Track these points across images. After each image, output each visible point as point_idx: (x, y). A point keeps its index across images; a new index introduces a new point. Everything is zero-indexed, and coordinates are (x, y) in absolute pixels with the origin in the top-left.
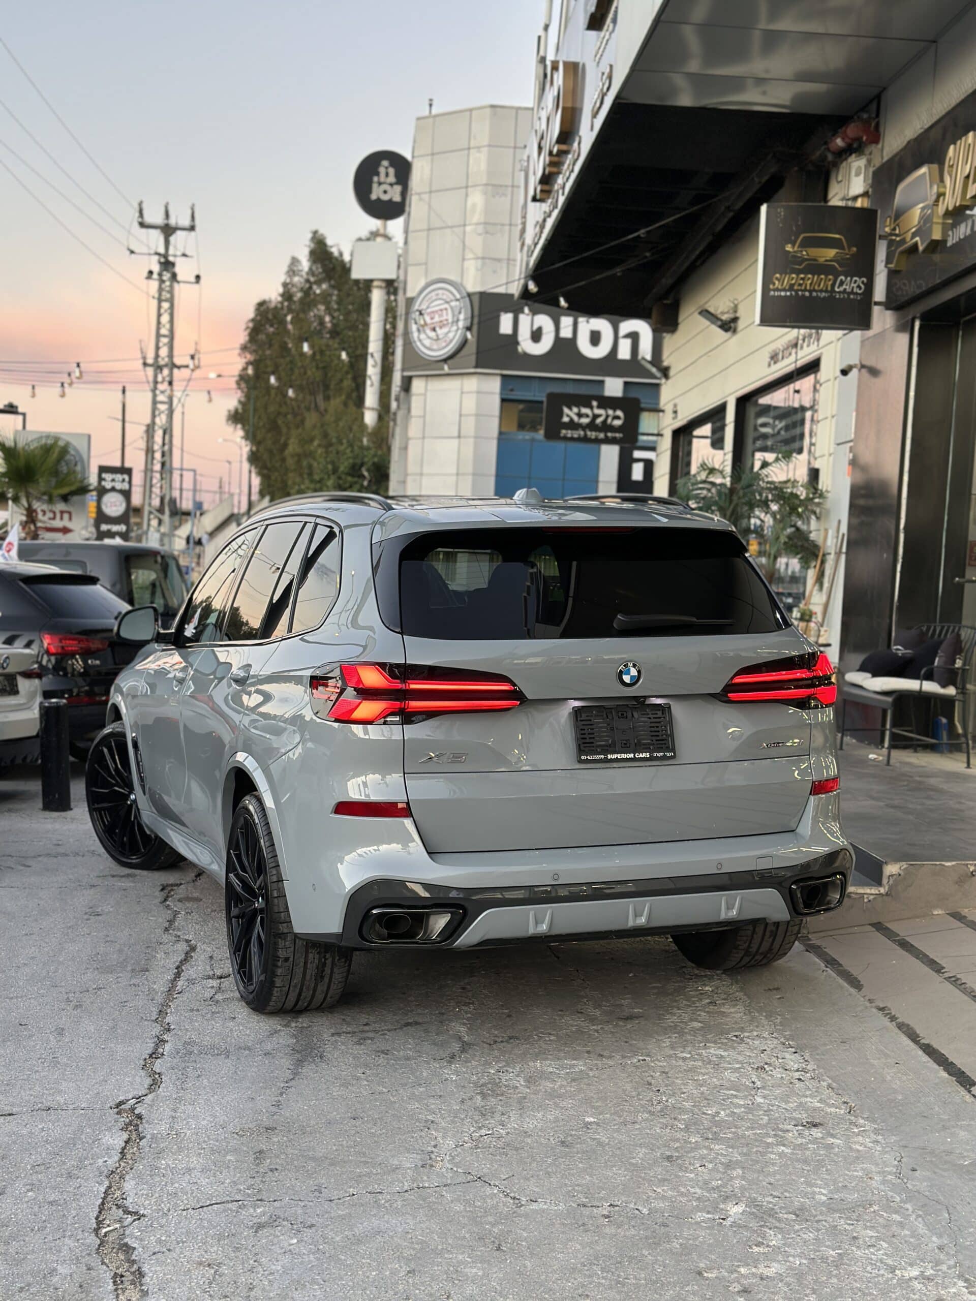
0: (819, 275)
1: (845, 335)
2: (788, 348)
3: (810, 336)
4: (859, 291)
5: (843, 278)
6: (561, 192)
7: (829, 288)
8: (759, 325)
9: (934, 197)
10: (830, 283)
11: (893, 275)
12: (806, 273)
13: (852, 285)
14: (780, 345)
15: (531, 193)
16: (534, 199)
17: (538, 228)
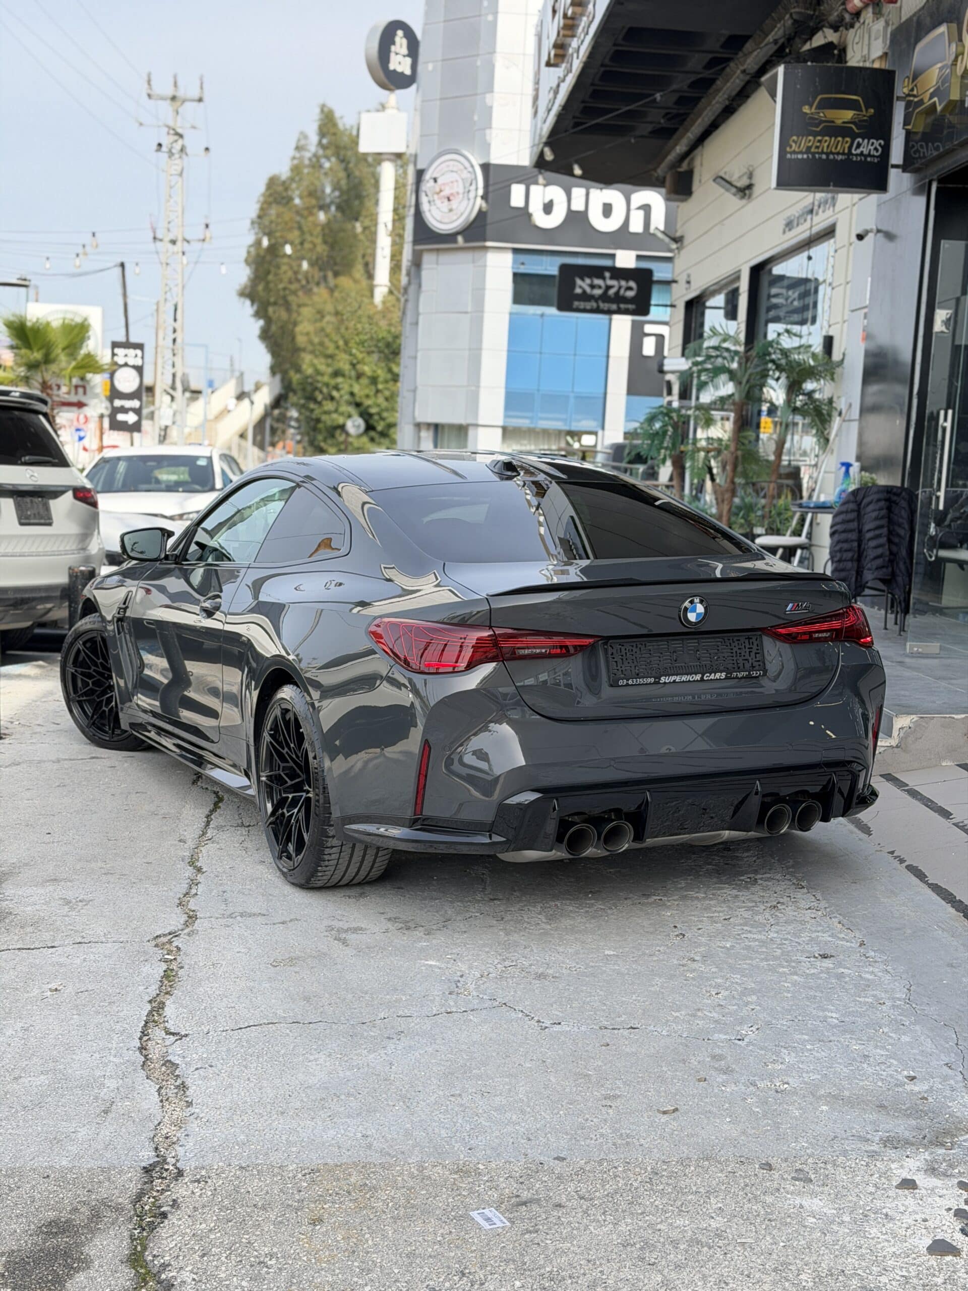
0: (836, 137)
1: (860, 199)
2: (803, 214)
3: (826, 202)
4: (876, 154)
5: (860, 140)
6: (575, 55)
7: (846, 151)
8: (776, 189)
9: (953, 57)
10: (847, 146)
11: (909, 135)
12: (823, 136)
13: (869, 147)
14: (795, 211)
15: (544, 58)
16: (548, 64)
17: (551, 95)
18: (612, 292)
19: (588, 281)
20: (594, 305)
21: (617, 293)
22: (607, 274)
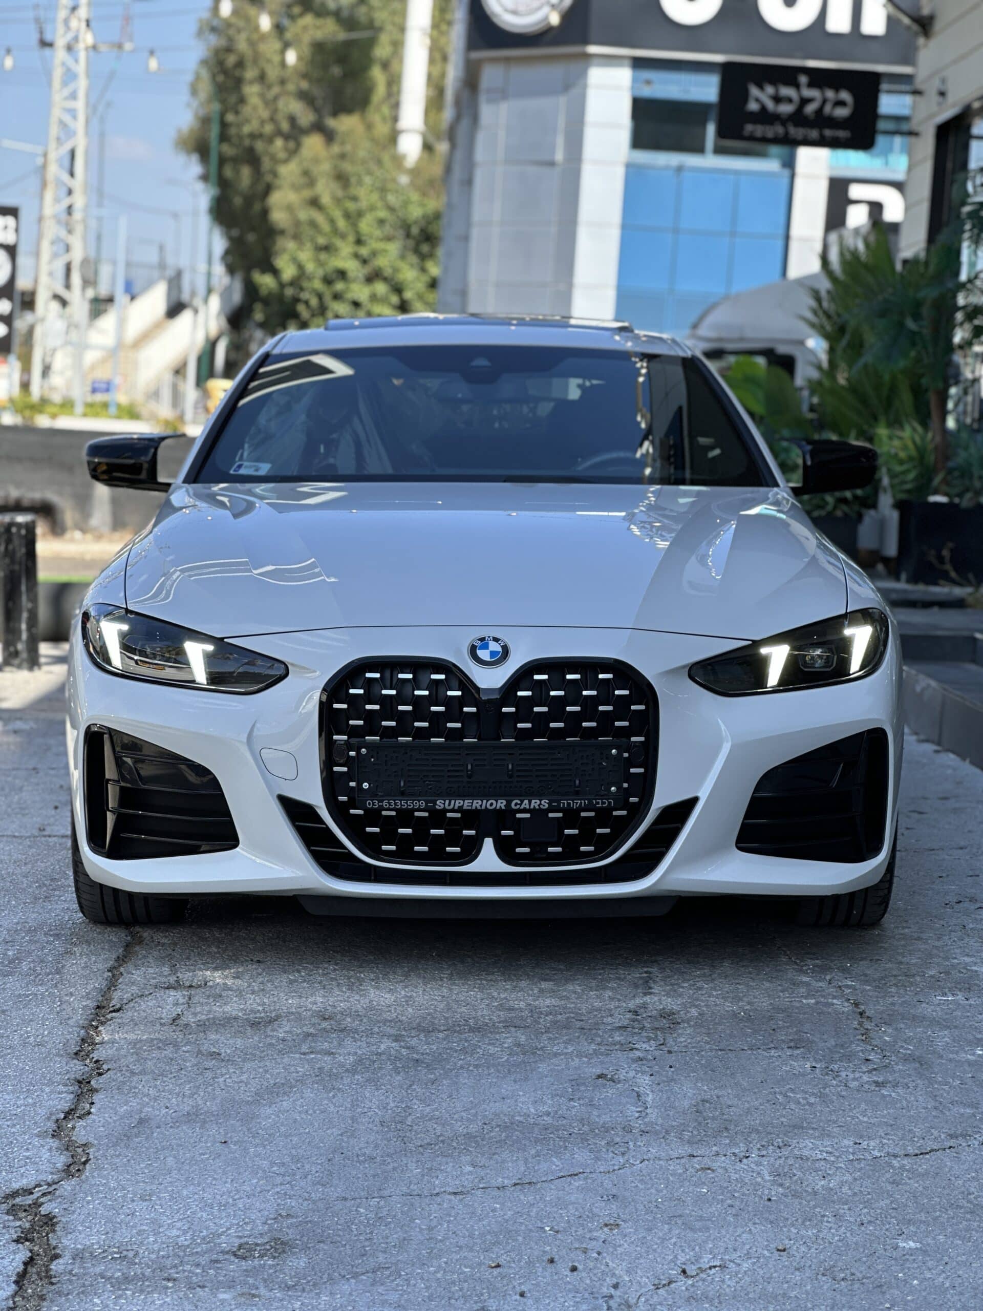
18: (810, 109)
19: (770, 90)
20: (780, 130)
21: (819, 111)
22: (803, 79)
